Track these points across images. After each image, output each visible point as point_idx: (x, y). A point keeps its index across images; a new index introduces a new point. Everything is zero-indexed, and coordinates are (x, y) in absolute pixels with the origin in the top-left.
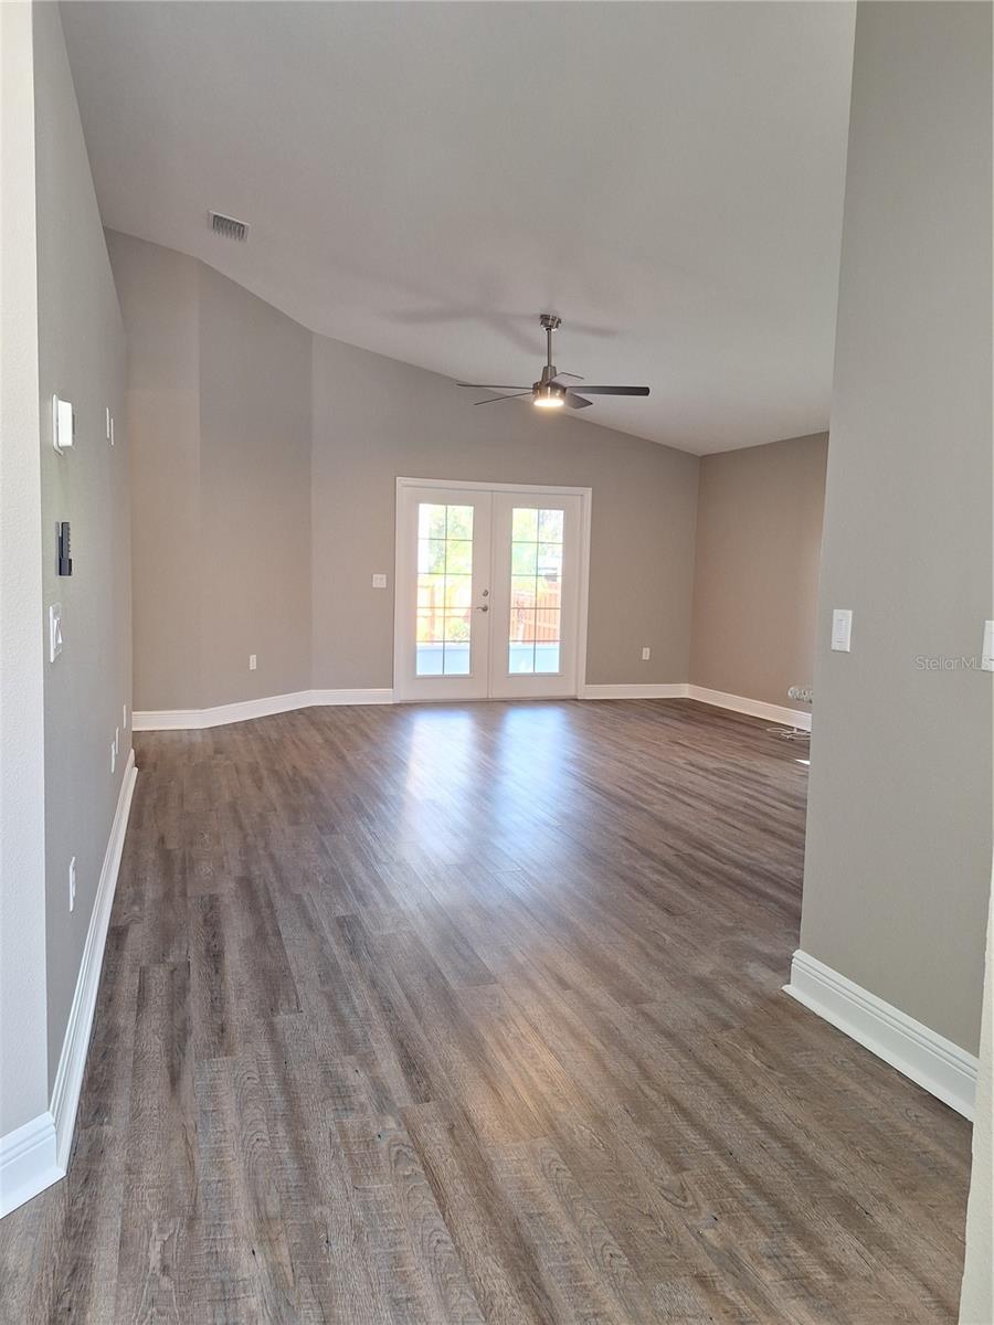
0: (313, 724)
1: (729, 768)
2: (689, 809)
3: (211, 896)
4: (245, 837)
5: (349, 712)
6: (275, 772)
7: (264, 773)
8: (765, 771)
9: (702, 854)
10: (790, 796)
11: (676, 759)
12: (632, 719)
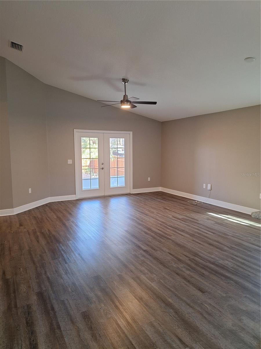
0: (51, 210)
1: (186, 218)
2: (183, 237)
3: (28, 306)
4: (36, 268)
5: (63, 204)
6: (42, 233)
7: (38, 234)
8: (196, 218)
9: (196, 258)
10: (207, 227)
11: (169, 215)
12: (149, 200)
